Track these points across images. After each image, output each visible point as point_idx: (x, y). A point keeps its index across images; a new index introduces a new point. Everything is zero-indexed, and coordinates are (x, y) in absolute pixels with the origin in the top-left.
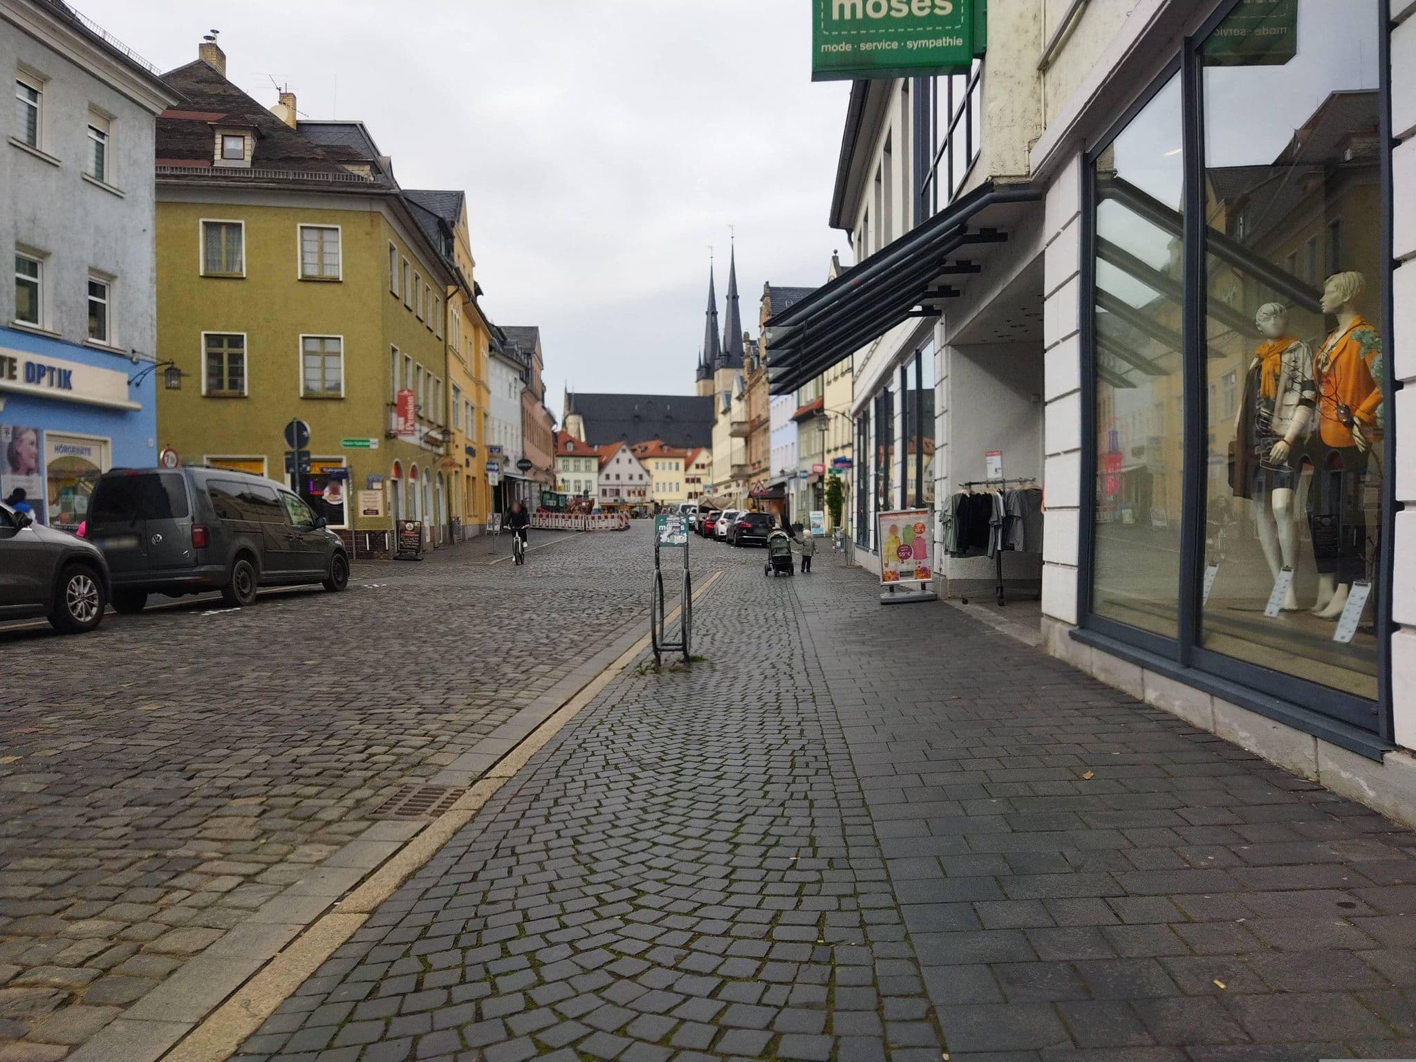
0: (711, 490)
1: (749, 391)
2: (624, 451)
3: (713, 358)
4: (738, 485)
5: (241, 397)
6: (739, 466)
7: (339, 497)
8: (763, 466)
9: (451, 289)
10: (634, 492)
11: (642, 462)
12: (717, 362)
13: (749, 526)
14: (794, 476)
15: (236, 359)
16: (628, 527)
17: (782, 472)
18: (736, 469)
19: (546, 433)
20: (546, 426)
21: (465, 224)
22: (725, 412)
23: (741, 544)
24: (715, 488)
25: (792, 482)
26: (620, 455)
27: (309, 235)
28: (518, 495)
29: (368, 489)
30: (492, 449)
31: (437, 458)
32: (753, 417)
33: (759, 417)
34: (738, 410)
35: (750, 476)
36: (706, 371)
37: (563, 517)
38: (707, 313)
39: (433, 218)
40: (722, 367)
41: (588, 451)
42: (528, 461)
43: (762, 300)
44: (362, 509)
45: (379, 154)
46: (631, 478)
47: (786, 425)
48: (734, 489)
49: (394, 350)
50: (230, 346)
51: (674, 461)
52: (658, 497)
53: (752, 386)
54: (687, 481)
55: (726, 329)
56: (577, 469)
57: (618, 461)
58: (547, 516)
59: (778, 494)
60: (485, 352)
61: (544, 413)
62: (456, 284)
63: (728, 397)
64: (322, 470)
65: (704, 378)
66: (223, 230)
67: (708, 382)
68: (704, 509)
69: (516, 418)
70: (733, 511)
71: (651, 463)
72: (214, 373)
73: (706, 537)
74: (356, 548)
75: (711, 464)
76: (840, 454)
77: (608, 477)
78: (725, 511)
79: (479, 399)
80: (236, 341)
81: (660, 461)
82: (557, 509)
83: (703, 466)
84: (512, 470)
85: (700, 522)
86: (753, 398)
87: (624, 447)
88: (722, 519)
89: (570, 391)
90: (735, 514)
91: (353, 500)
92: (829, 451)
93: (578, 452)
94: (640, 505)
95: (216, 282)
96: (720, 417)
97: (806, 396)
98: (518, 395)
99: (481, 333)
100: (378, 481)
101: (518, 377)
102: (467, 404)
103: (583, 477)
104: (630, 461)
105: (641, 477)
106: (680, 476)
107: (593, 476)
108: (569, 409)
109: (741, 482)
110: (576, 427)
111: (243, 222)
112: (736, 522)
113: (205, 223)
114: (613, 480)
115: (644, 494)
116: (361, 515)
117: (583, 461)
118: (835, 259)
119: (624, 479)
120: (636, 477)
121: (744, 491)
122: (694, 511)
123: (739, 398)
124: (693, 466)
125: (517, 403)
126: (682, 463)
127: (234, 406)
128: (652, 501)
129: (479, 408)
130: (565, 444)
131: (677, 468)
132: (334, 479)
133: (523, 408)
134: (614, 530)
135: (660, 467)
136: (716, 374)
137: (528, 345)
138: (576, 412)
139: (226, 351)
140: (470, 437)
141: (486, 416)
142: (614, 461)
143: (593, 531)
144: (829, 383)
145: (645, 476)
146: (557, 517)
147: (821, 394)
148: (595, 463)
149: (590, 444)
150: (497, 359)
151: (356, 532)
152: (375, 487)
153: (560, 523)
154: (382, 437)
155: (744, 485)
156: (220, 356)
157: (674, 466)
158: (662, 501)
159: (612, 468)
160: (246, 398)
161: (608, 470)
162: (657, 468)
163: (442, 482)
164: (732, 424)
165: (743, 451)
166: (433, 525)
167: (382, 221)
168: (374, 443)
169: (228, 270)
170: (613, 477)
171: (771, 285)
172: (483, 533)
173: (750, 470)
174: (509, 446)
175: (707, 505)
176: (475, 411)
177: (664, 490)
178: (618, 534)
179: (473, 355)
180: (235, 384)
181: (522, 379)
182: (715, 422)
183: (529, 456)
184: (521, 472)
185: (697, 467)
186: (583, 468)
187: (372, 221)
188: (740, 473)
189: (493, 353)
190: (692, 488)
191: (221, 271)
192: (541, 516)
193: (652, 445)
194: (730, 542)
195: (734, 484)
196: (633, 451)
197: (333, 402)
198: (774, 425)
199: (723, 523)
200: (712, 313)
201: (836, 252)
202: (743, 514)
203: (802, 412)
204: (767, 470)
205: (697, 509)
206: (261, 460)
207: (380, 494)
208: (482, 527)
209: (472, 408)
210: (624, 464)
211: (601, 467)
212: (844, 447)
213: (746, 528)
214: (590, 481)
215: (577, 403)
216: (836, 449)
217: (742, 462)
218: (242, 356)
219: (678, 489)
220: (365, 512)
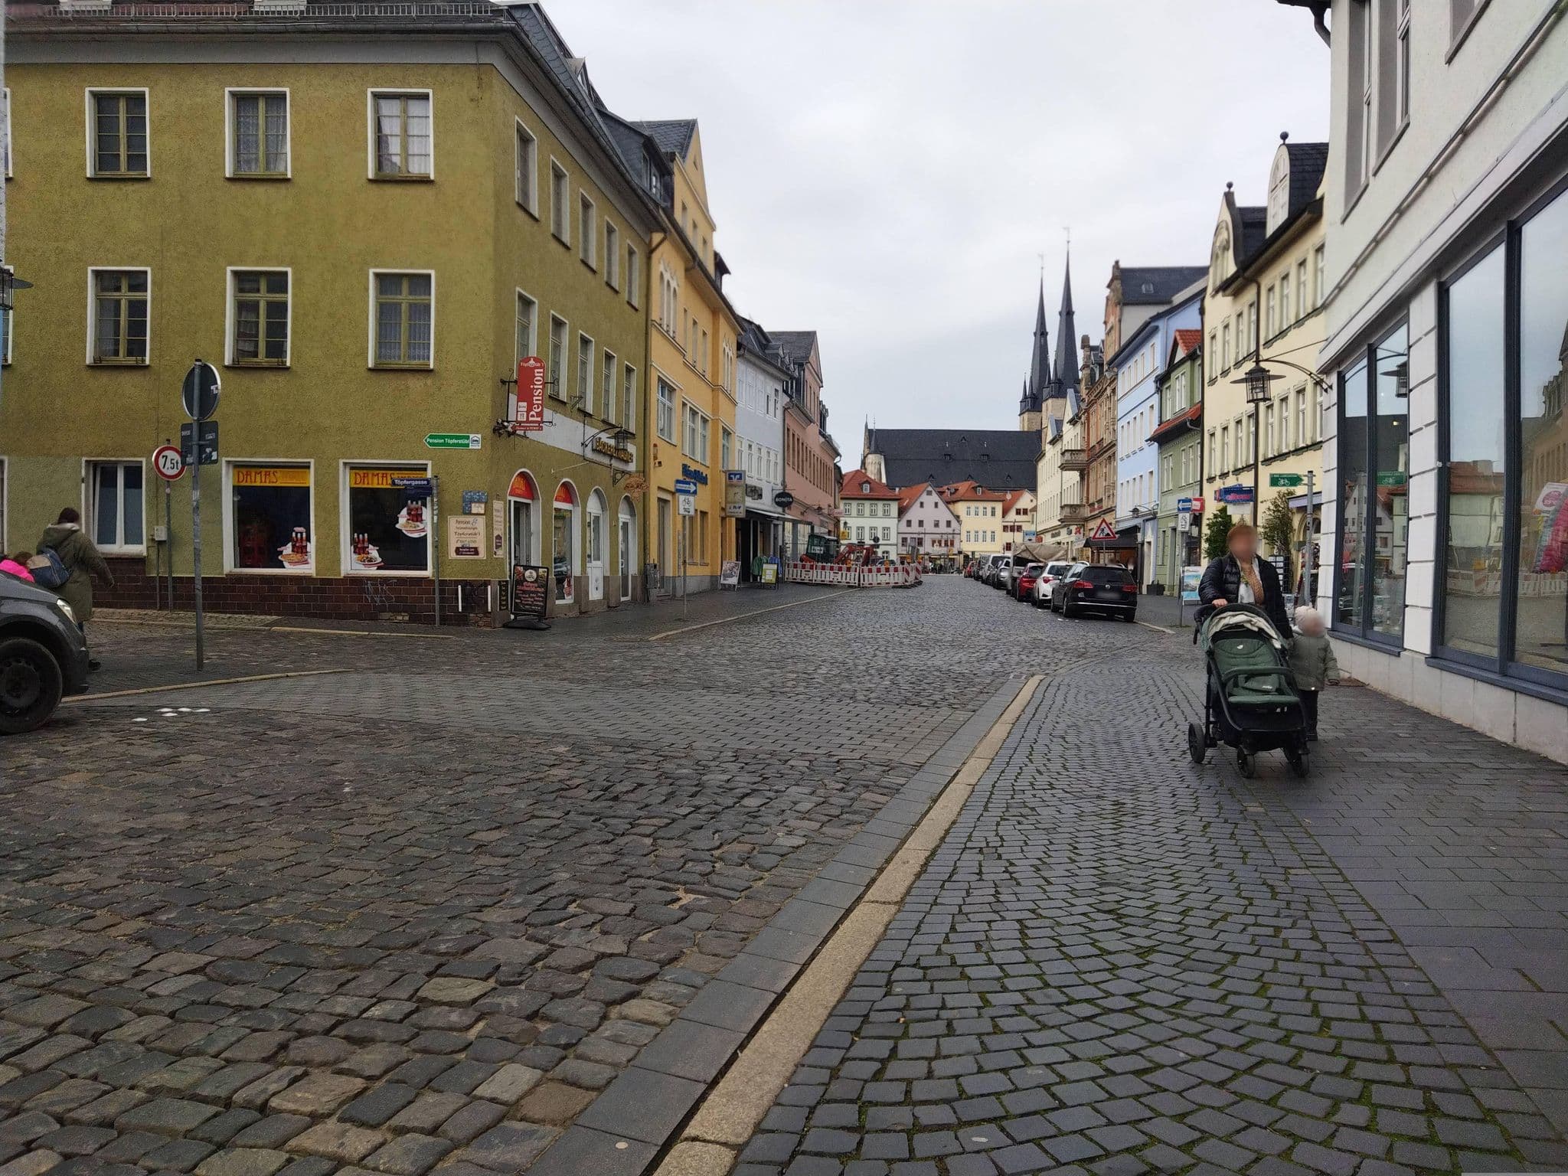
0: (1034, 538)
1: (1087, 411)
2: (929, 493)
3: (1041, 387)
4: (1070, 533)
5: (283, 368)
6: (1071, 506)
7: (421, 526)
8: (1105, 505)
9: (657, 237)
10: (940, 542)
11: (951, 506)
12: (1046, 392)
13: (1089, 586)
14: (1153, 516)
15: (278, 310)
16: (920, 583)
17: (1135, 510)
18: (1067, 510)
19: (824, 465)
20: (827, 459)
21: (697, 165)
22: (1053, 442)
23: (1075, 613)
24: (1039, 535)
25: (1149, 525)
26: (924, 498)
27: (390, 108)
28: (776, 538)
29: (465, 513)
30: (730, 475)
31: (619, 476)
32: (1093, 443)
33: (1100, 442)
34: (1072, 437)
35: (1087, 520)
36: (1032, 402)
37: (832, 569)
38: (1035, 334)
39: (637, 138)
40: (1052, 397)
41: (889, 494)
42: (789, 495)
43: (1109, 286)
44: (453, 544)
45: (567, 53)
46: (937, 525)
47: (1141, 449)
48: (1064, 536)
49: (526, 303)
50: (270, 290)
51: (989, 505)
52: (967, 547)
53: (1091, 404)
54: (1005, 528)
55: (1057, 352)
56: (873, 515)
57: (922, 504)
58: (812, 567)
59: (1127, 544)
60: (731, 351)
61: (822, 440)
62: (664, 230)
63: (1059, 424)
64: (394, 483)
65: (1028, 411)
66: (262, 105)
67: (1033, 415)
68: (1020, 561)
69: (775, 440)
70: (1063, 563)
71: (961, 508)
72: (245, 332)
73: (1021, 600)
74: (442, 608)
75: (1034, 509)
76: (1231, 482)
77: (909, 523)
78: (1050, 564)
79: (715, 409)
80: (278, 282)
81: (973, 505)
82: (826, 557)
83: (1025, 512)
84: (765, 505)
85: (1014, 579)
86: (1093, 420)
87: (930, 489)
88: (1045, 574)
89: (870, 427)
90: (1067, 568)
91: (440, 529)
92: (1211, 479)
93: (875, 494)
94: (946, 556)
95: (248, 188)
96: (1048, 448)
97: (1173, 406)
98: (779, 412)
99: (722, 321)
100: (479, 501)
101: (780, 388)
102: (684, 405)
103: (880, 523)
104: (936, 505)
105: (949, 524)
106: (997, 523)
107: (892, 523)
108: (869, 448)
109: (1073, 528)
110: (876, 469)
111: (287, 90)
112: (1068, 580)
113: (233, 94)
114: (915, 527)
115: (952, 544)
116: (453, 555)
117: (880, 504)
118: (1229, 198)
119: (929, 527)
120: (943, 524)
121: (1078, 540)
122: (1007, 564)
123: (1073, 422)
124: (1013, 512)
125: (778, 421)
126: (999, 507)
127: (271, 383)
128: (960, 553)
129: (716, 421)
130: (861, 485)
131: (993, 514)
132: (414, 499)
133: (786, 431)
134: (896, 587)
135: (973, 512)
136: (1044, 405)
137: (801, 353)
138: (877, 451)
139: (263, 297)
140: (698, 458)
141: (727, 433)
142: (918, 504)
143: (871, 587)
144: (1213, 381)
145: (954, 523)
146: (823, 568)
147: (1198, 399)
148: (894, 508)
149: (891, 486)
150: (749, 361)
151: (442, 583)
152: (474, 510)
153: (828, 576)
154: (489, 431)
155: (1078, 532)
156: (254, 307)
157: (989, 511)
158: (973, 553)
159: (914, 514)
160: (288, 369)
161: (908, 516)
162: (968, 513)
163: (632, 514)
164: (1063, 454)
165: (1077, 488)
166: (608, 574)
167: (496, 82)
168: (476, 441)
169: (267, 168)
170: (915, 524)
171: (1123, 265)
172: (714, 587)
173: (1086, 512)
174: (754, 474)
175: (1025, 555)
176: (710, 424)
177: (976, 540)
178: (901, 593)
179: (709, 351)
180: (276, 349)
181: (785, 392)
182: (1042, 455)
183: (791, 488)
184: (780, 510)
185: (1018, 512)
186: (880, 513)
187: (480, 78)
188: (1072, 516)
189: (742, 352)
190: (1009, 537)
191: (258, 171)
192: (804, 567)
193: (963, 487)
194: (1056, 610)
195: (1064, 531)
196: (941, 493)
197: (418, 375)
198: (1121, 450)
199: (1046, 581)
200: (1042, 333)
201: (1230, 185)
202: (1079, 568)
203: (1165, 427)
204: (1111, 510)
205: (1011, 561)
206: (307, 467)
207: (481, 522)
208: (714, 579)
209: (705, 421)
210: (928, 509)
211: (902, 512)
212: (1237, 471)
213: (1085, 591)
214: (888, 528)
215: (878, 440)
216: (1224, 475)
217: (1077, 502)
218: (285, 304)
219: (993, 539)
220: (458, 551)
